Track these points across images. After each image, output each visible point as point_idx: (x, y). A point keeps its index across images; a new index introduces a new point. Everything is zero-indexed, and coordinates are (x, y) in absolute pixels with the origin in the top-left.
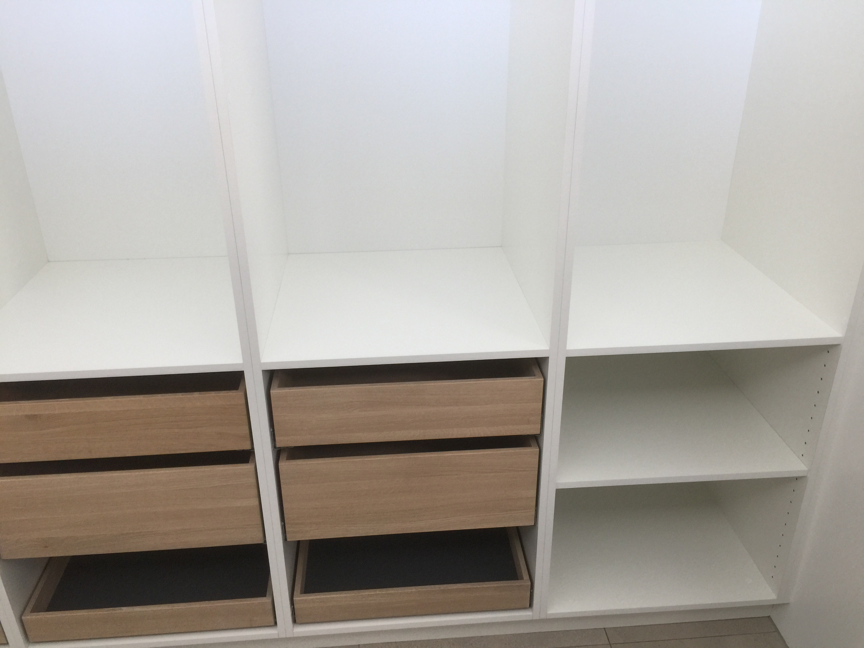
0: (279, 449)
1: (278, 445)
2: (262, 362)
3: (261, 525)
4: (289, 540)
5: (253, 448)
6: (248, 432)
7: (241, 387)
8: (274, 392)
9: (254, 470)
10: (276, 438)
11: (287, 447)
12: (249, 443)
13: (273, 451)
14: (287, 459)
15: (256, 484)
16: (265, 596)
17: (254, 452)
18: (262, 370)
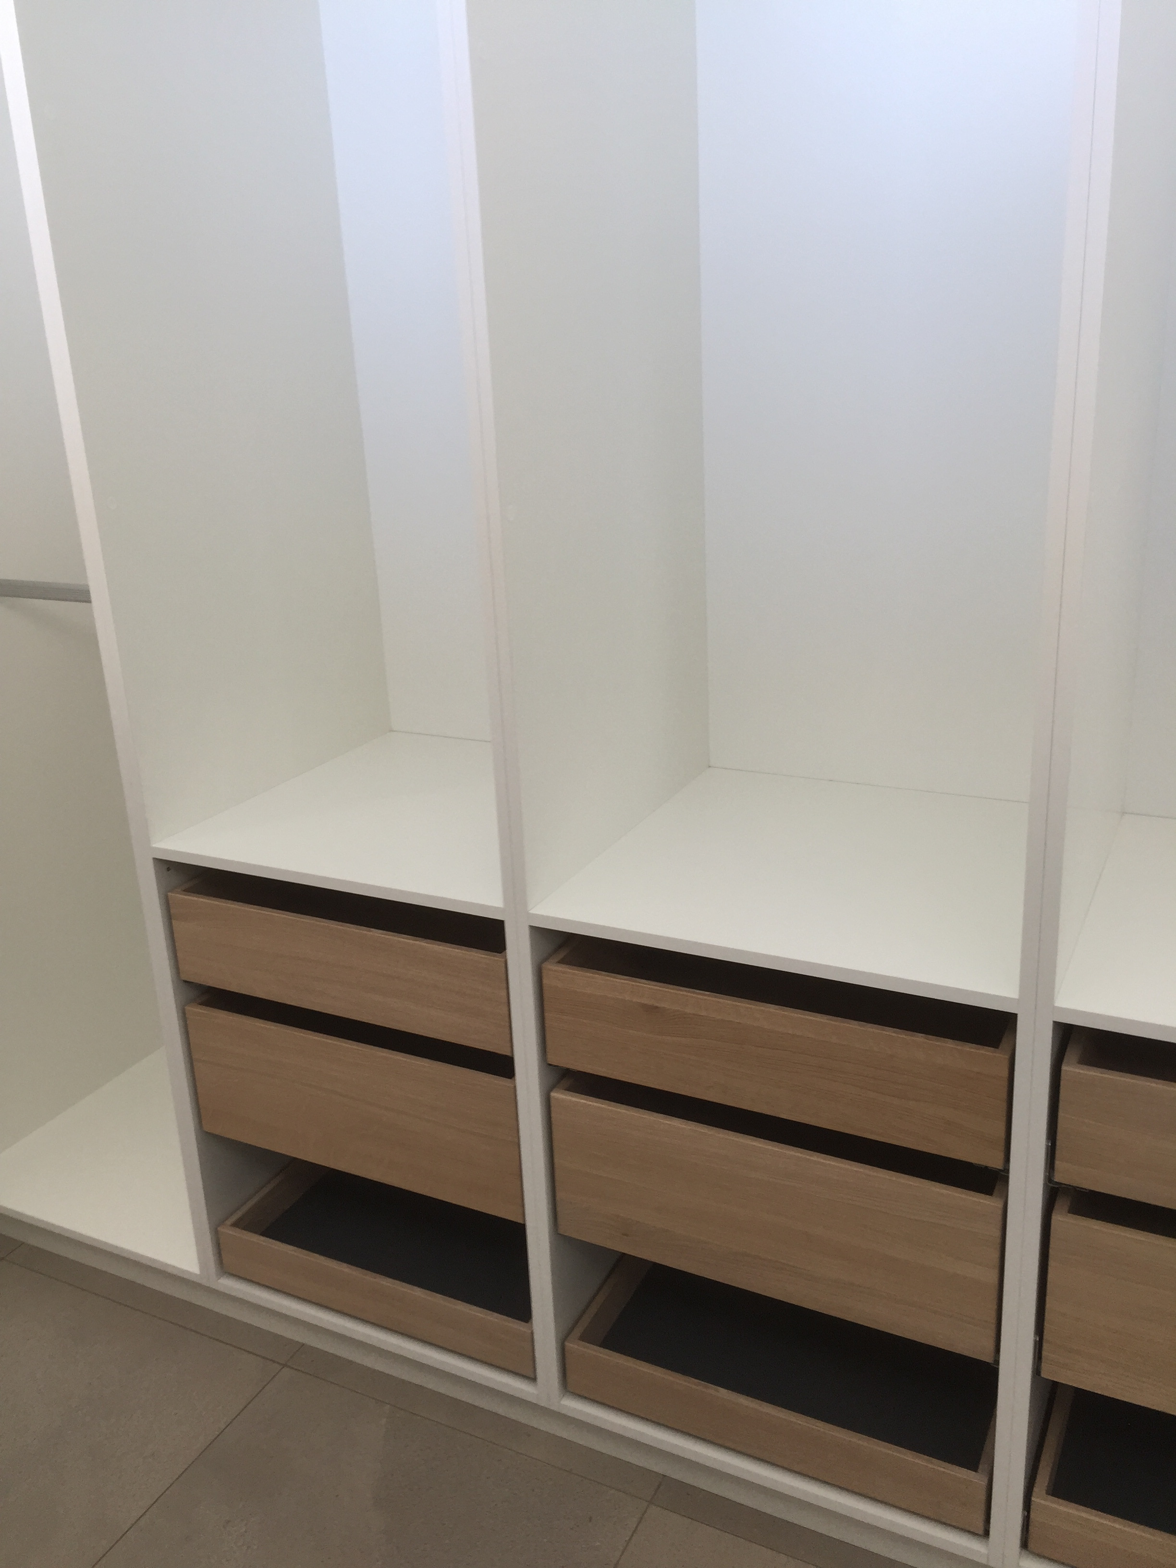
0: (1056, 1186)
1: (1058, 1178)
2: (1056, 1005)
3: (994, 1327)
4: (1044, 1375)
5: (1006, 1170)
6: (1003, 1135)
7: (1004, 1044)
8: (1069, 1069)
9: (1000, 1212)
10: (1057, 1163)
11: (1075, 1188)
12: (1001, 1156)
13: (1045, 1185)
14: (1069, 1212)
15: (999, 1241)
16: (975, 1469)
17: (1008, 1178)
18: (1055, 1023)
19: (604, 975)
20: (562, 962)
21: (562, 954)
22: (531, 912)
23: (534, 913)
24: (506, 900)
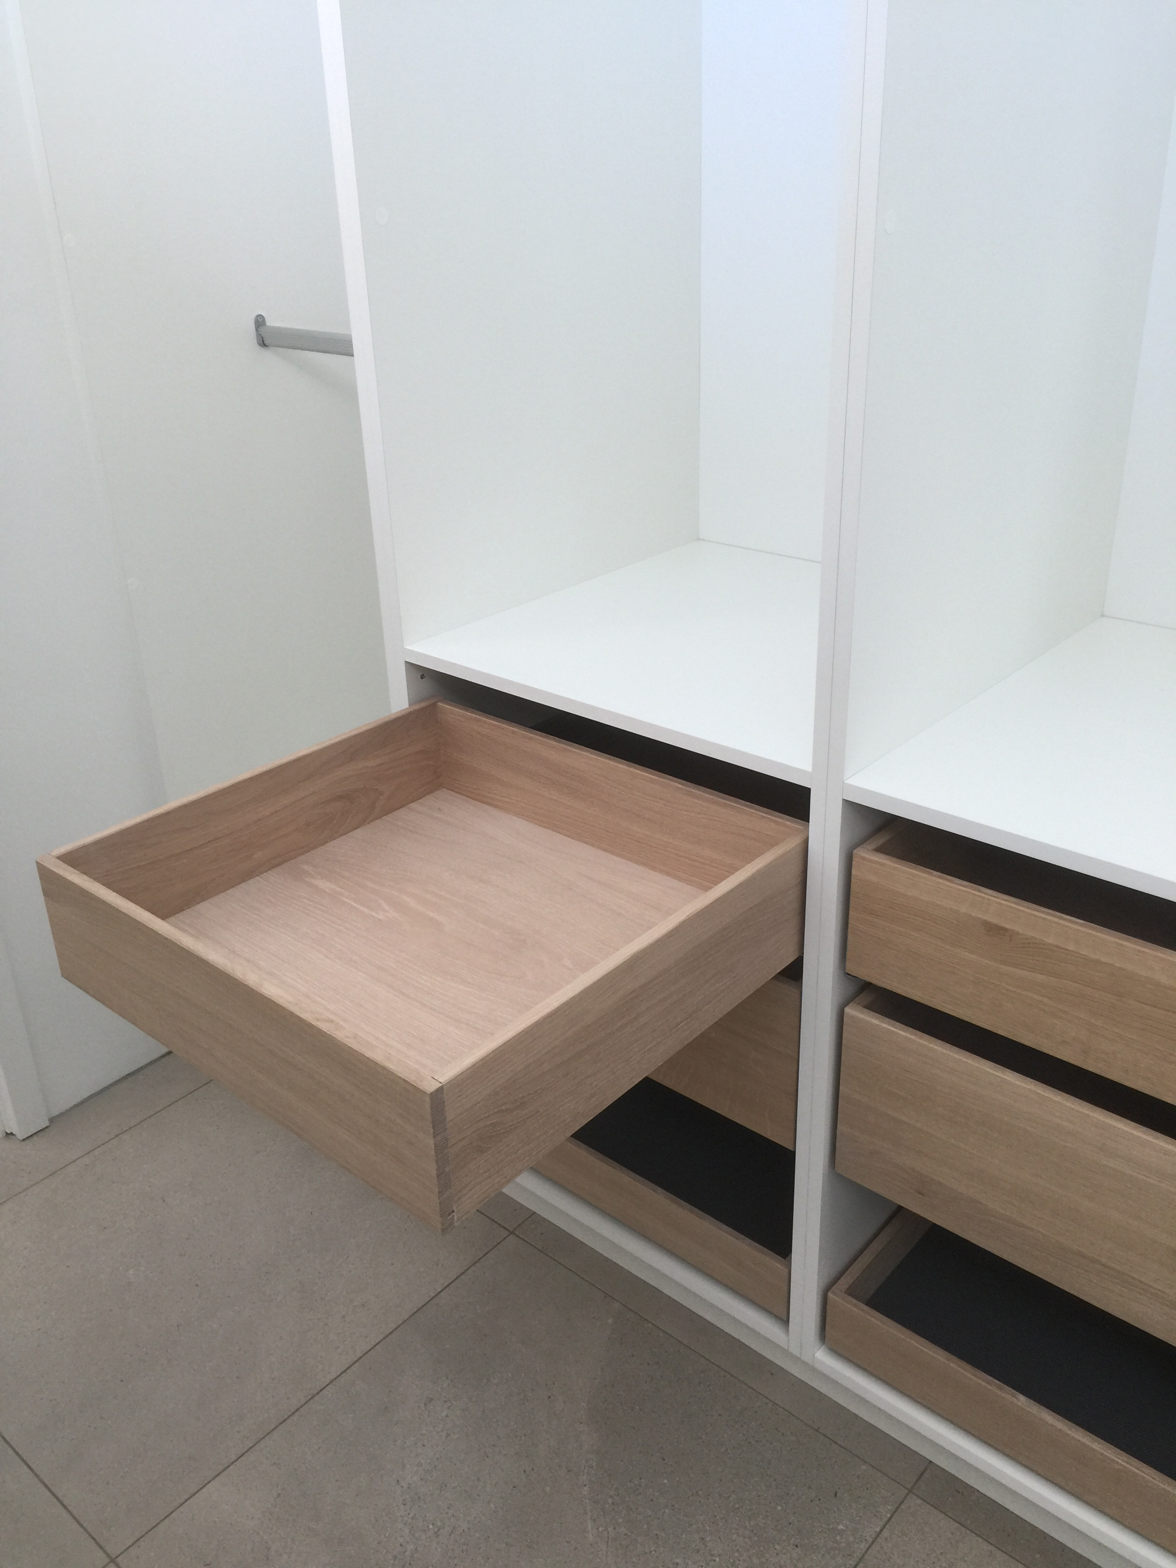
19: (935, 876)
20: (880, 850)
21: (880, 840)
22: (849, 782)
23: (851, 783)
24: (815, 765)
